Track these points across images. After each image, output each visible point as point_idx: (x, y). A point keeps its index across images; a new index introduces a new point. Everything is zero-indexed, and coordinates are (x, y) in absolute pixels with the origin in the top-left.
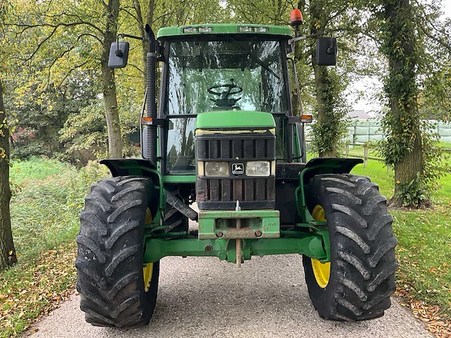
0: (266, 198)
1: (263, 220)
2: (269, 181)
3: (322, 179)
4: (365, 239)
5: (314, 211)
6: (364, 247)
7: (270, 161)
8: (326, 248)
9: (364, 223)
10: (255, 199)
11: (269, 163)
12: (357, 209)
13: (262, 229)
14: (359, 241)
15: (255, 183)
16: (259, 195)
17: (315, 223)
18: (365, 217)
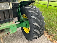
0: (10, 17)
1: (10, 28)
2: (10, 11)
3: (26, 8)
4: (39, 25)
5: (23, 15)
6: (39, 27)
7: (9, 2)
8: (27, 25)
9: (39, 21)
10: (5, 18)
11: (9, 3)
12: (37, 16)
13: (10, 31)
14: (38, 26)
15: (4, 12)
16: (7, 17)
17: (24, 19)
18: (39, 19)
